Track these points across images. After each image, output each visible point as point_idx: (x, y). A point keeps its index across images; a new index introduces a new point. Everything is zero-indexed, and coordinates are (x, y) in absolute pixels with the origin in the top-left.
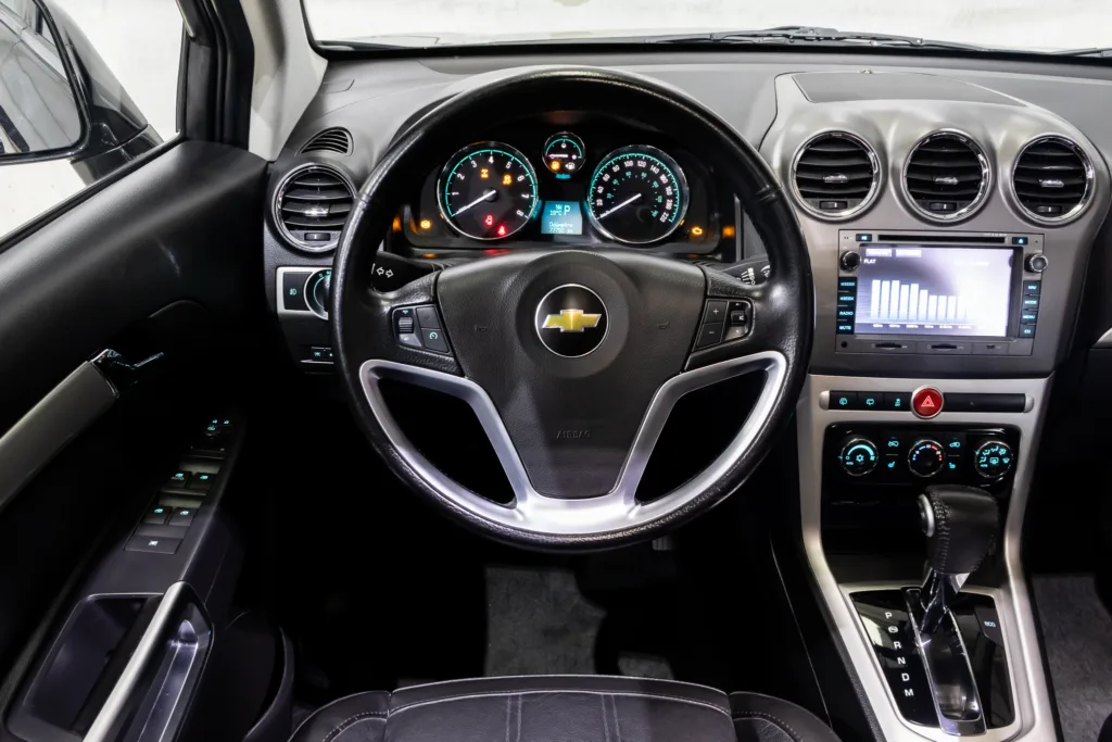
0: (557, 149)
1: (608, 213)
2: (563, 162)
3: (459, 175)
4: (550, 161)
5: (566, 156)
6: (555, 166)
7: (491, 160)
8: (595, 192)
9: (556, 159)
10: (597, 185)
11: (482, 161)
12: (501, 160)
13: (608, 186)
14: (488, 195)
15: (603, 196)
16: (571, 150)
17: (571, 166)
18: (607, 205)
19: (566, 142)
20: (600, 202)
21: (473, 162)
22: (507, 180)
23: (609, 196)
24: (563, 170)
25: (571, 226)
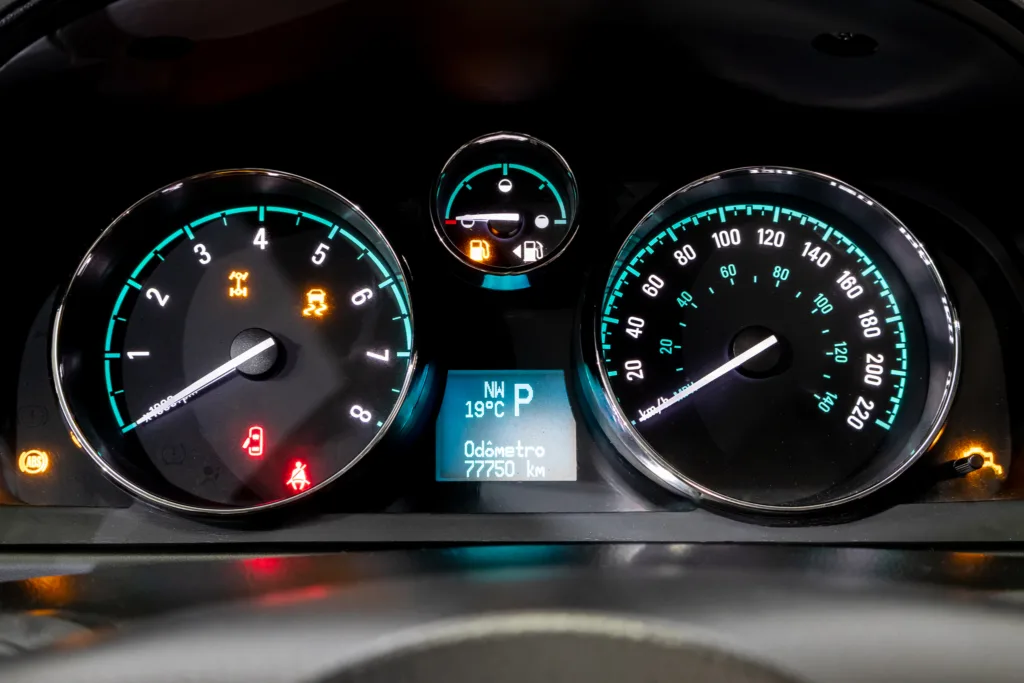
0: (484, 197)
1: (665, 403)
2: (503, 240)
3: (152, 292)
4: (461, 237)
5: (514, 217)
6: (479, 252)
7: (261, 239)
8: (618, 332)
9: (479, 231)
10: (623, 310)
11: (230, 244)
12: (291, 240)
13: (660, 314)
14: (250, 354)
15: (644, 348)
16: (528, 199)
17: (530, 253)
18: (662, 379)
19: (514, 175)
20: (634, 369)
21: (200, 248)
22: (317, 303)
23: (666, 346)
24: (503, 261)
25: (540, 451)
